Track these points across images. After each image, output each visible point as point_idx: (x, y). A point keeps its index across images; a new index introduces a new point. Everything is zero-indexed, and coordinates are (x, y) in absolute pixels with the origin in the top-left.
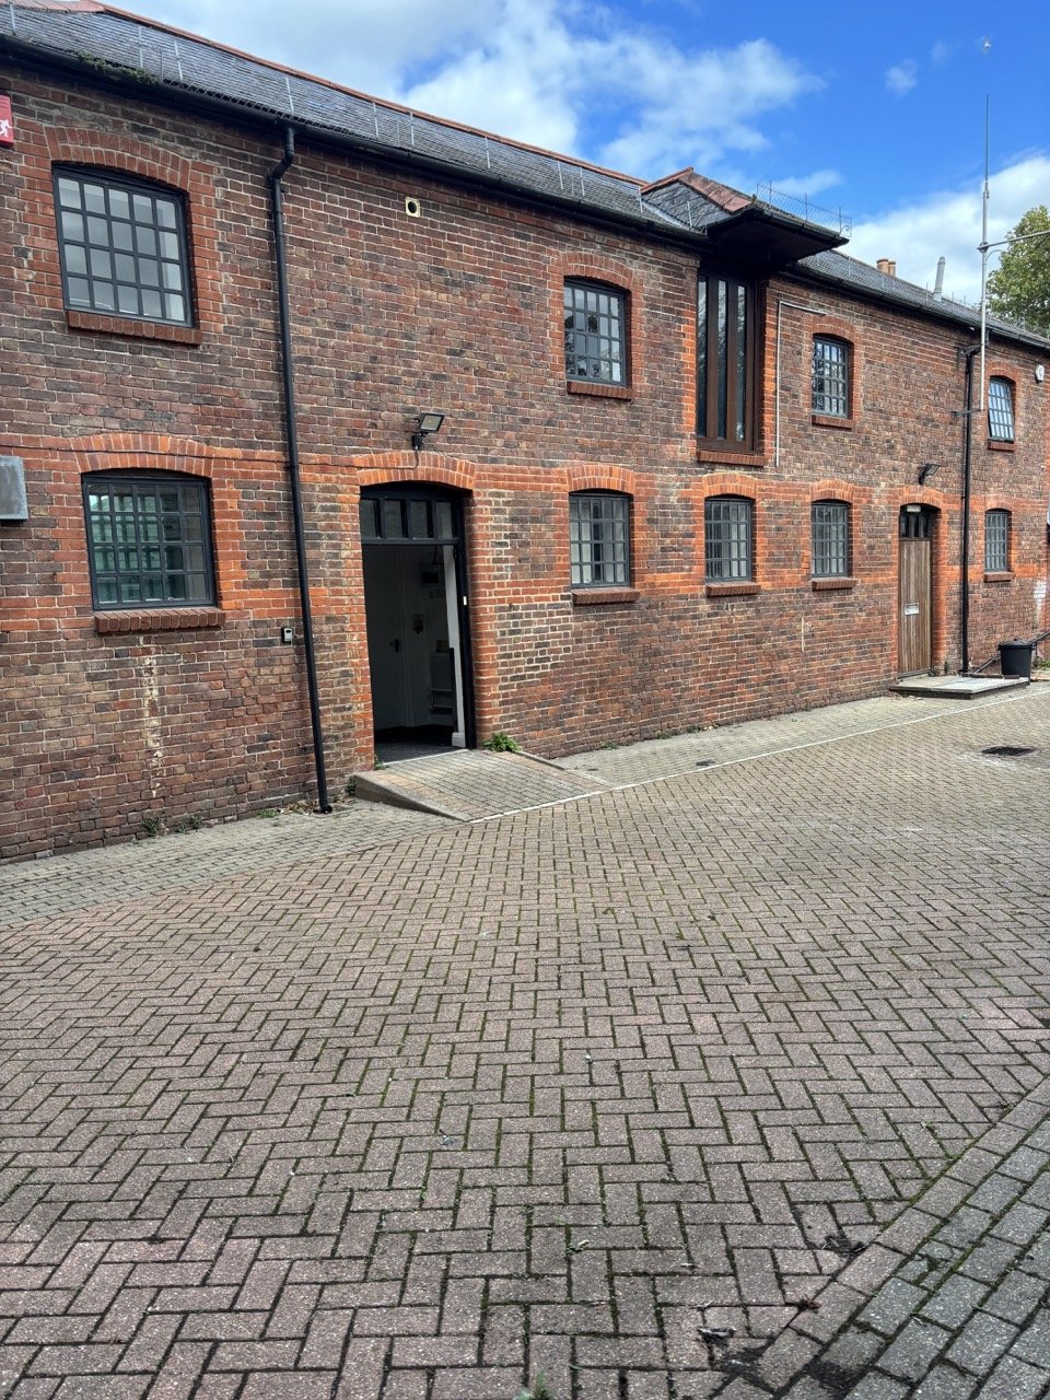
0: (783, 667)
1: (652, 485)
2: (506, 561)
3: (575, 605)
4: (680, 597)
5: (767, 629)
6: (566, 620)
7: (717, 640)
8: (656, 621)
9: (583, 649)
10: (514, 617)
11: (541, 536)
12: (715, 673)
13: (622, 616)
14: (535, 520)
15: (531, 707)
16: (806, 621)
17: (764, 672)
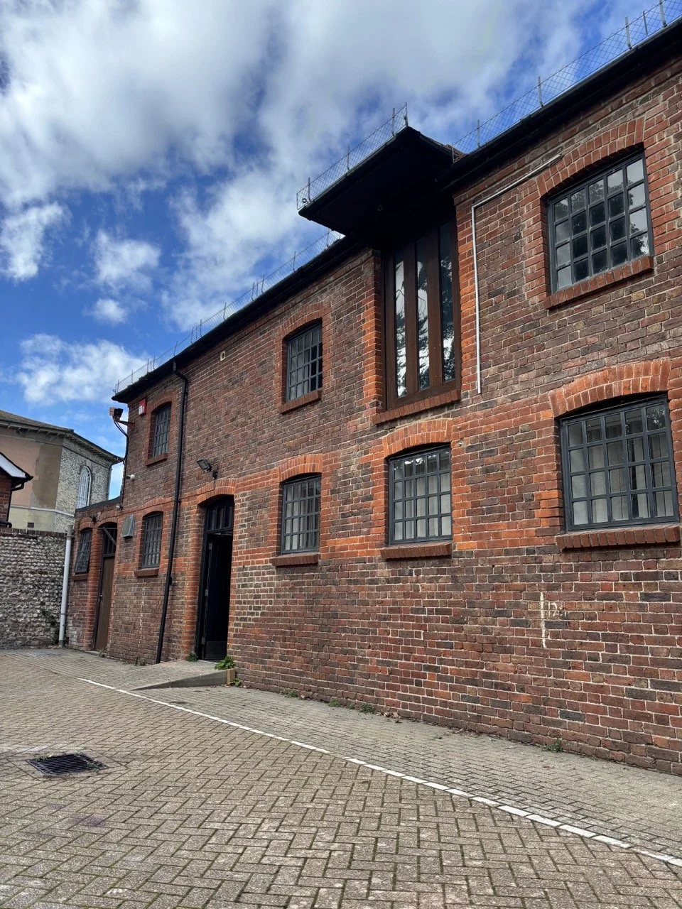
0: (504, 664)
1: (336, 460)
2: (244, 537)
3: (277, 567)
4: (358, 561)
5: (472, 605)
6: (271, 579)
7: (399, 611)
8: (335, 584)
9: (280, 603)
10: (245, 575)
11: (262, 517)
12: (396, 649)
13: (308, 577)
14: (260, 507)
15: (249, 643)
16: (549, 598)
17: (467, 664)
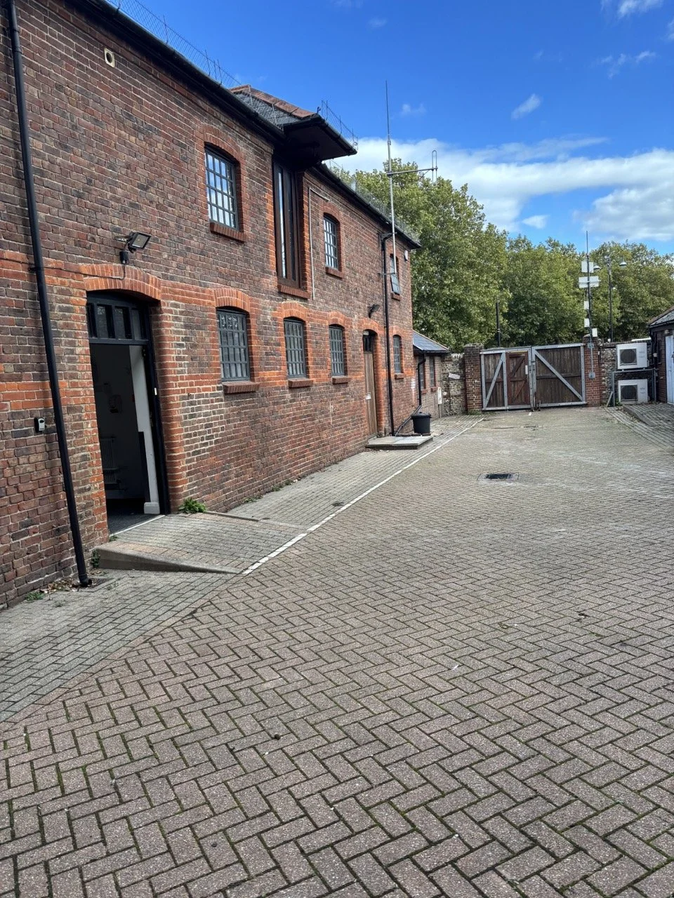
0: (324, 435)
1: (258, 306)
2: (183, 359)
3: (226, 394)
4: (277, 389)
6: (220, 405)
7: (295, 418)
8: (267, 406)
9: (231, 427)
10: (191, 404)
11: (203, 340)
12: (296, 441)
13: (250, 402)
14: (199, 328)
16: (331, 404)
17: (316, 439)
